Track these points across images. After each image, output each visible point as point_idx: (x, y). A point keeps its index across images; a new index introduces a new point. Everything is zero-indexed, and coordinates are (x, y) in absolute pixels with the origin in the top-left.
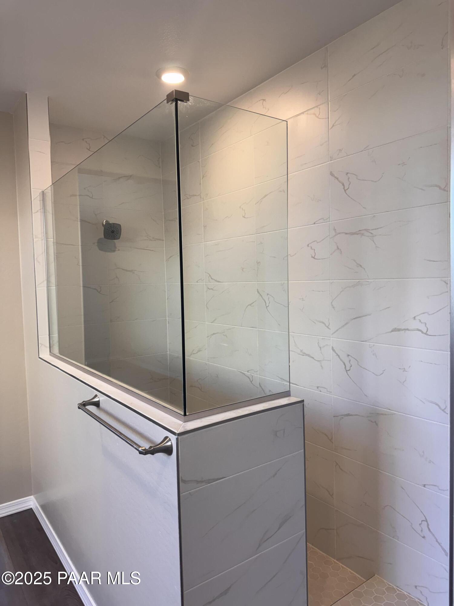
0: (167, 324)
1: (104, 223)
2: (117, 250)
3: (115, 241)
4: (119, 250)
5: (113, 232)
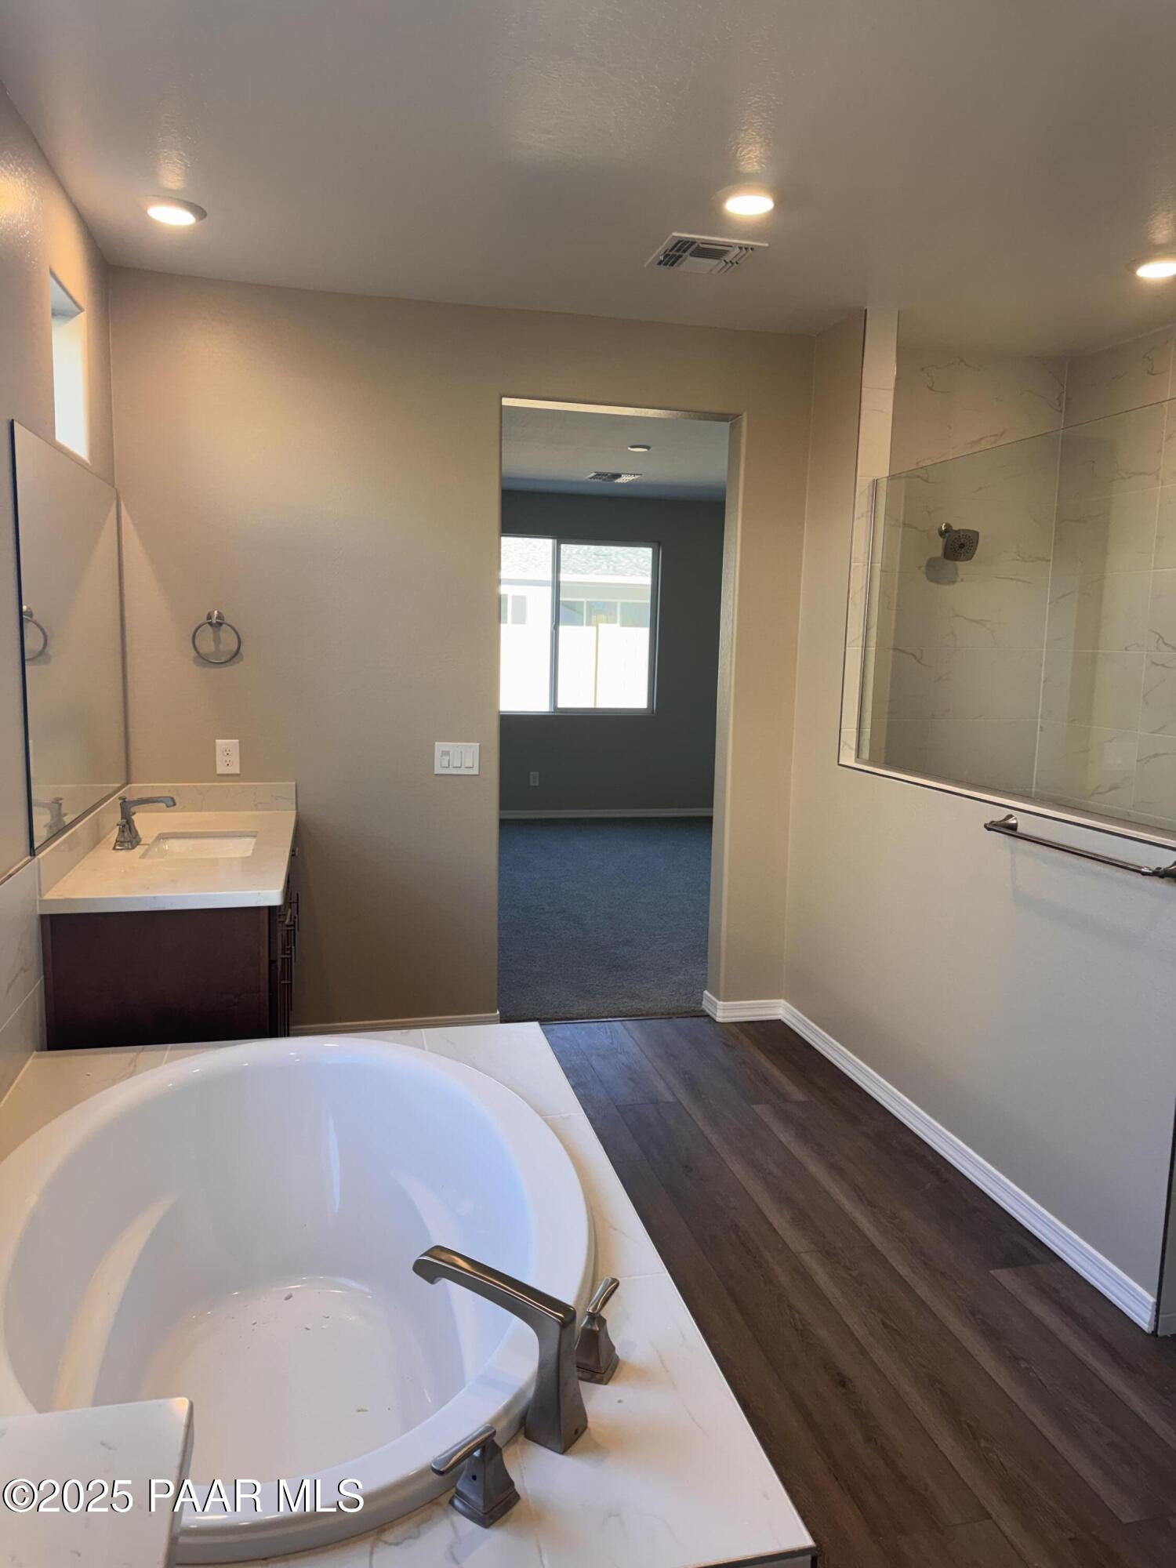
0: (1038, 732)
1: (943, 528)
2: (959, 580)
3: (957, 563)
4: (962, 580)
5: (962, 546)
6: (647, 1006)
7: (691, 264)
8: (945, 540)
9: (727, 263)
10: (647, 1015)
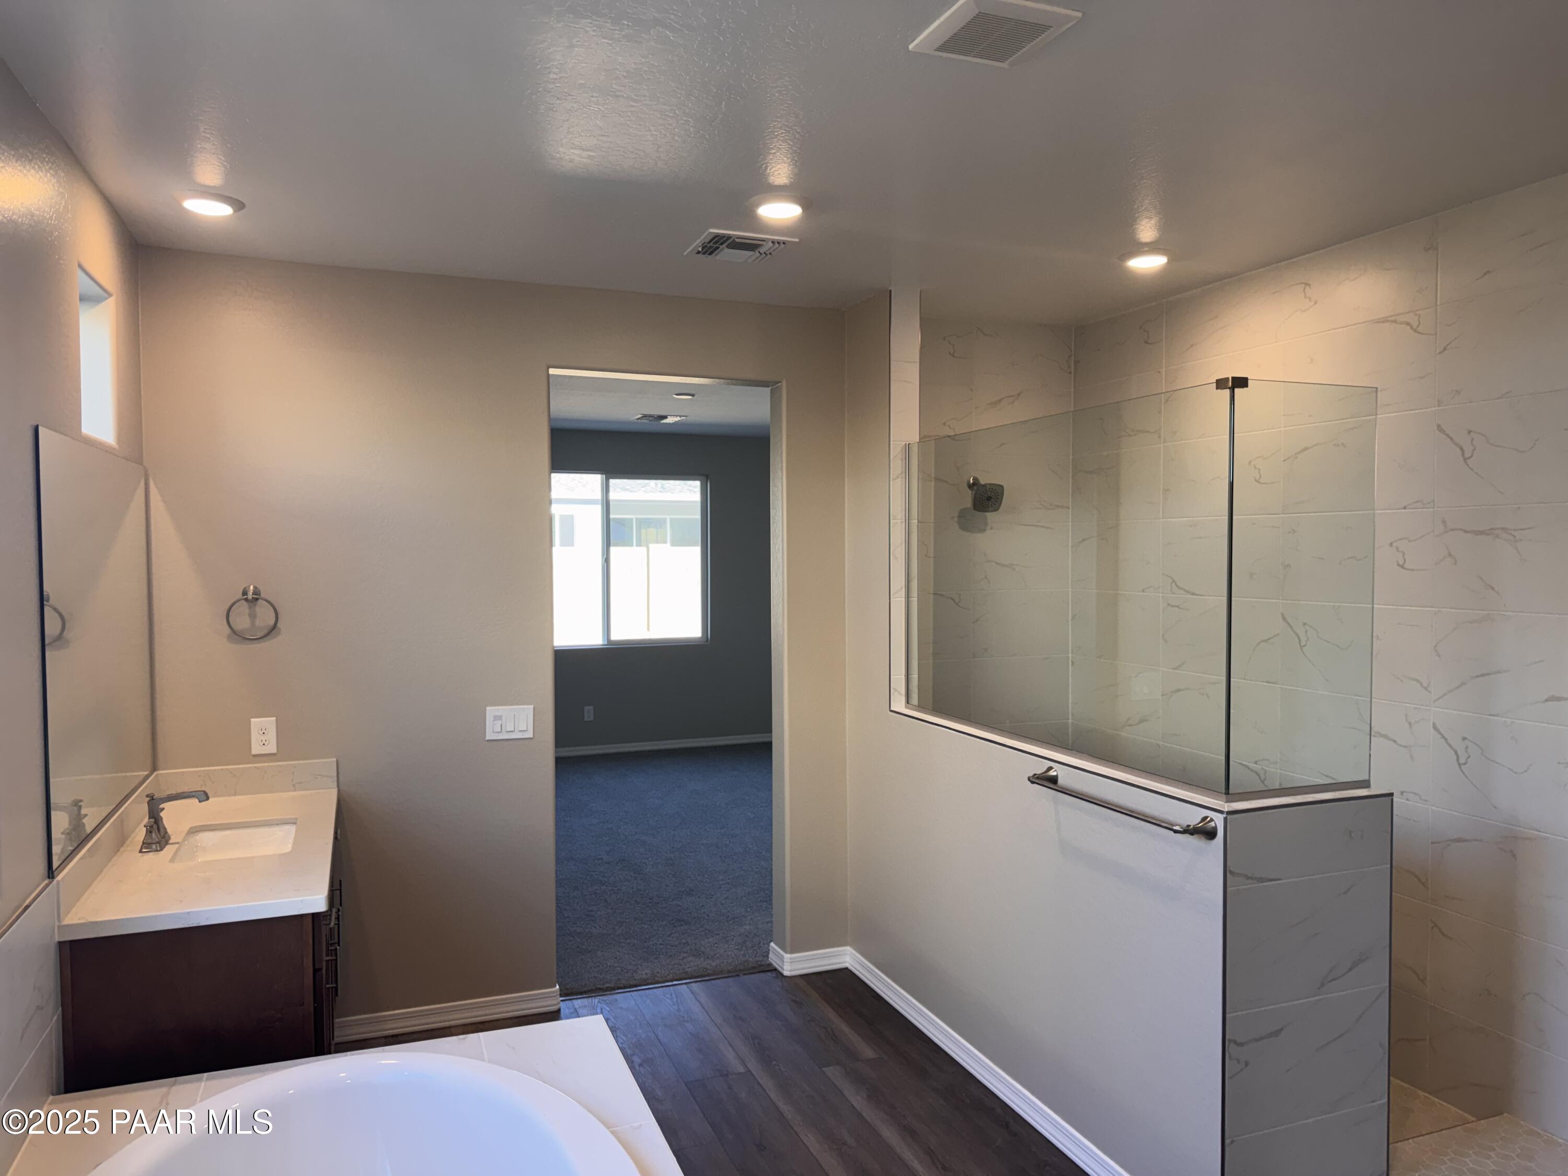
0: (1071, 667)
1: (971, 481)
2: (989, 527)
3: (989, 513)
4: (991, 529)
5: (989, 499)
6: (714, 964)
7: (726, 254)
8: (974, 492)
9: (761, 254)
10: (714, 975)
